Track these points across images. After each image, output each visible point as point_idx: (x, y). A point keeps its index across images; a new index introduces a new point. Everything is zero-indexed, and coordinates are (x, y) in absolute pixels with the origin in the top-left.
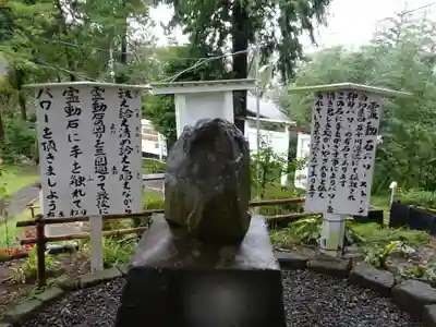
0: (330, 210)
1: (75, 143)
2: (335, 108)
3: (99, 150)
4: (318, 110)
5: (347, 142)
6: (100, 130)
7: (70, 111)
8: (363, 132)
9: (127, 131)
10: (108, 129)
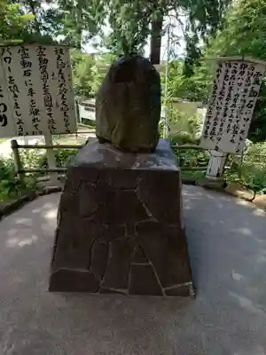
0: (217, 148)
1: (31, 87)
2: (230, 75)
3: (46, 91)
4: (218, 76)
5: (235, 100)
6: (45, 78)
7: (24, 64)
8: (248, 93)
9: (62, 78)
10: (50, 77)
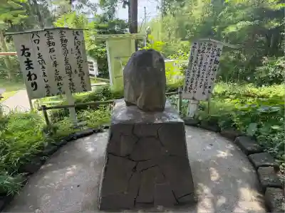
1: (54, 60)
2: (201, 49)
3: (67, 62)
5: (205, 66)
6: (66, 52)
7: (49, 44)
8: (213, 62)
9: (79, 52)
10: (70, 52)
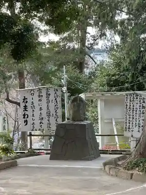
0: (132, 136)
2: (132, 99)
4: (127, 100)
5: (136, 111)
6: (48, 102)
7: (39, 96)
8: (141, 108)
9: (57, 102)
10: (51, 102)
